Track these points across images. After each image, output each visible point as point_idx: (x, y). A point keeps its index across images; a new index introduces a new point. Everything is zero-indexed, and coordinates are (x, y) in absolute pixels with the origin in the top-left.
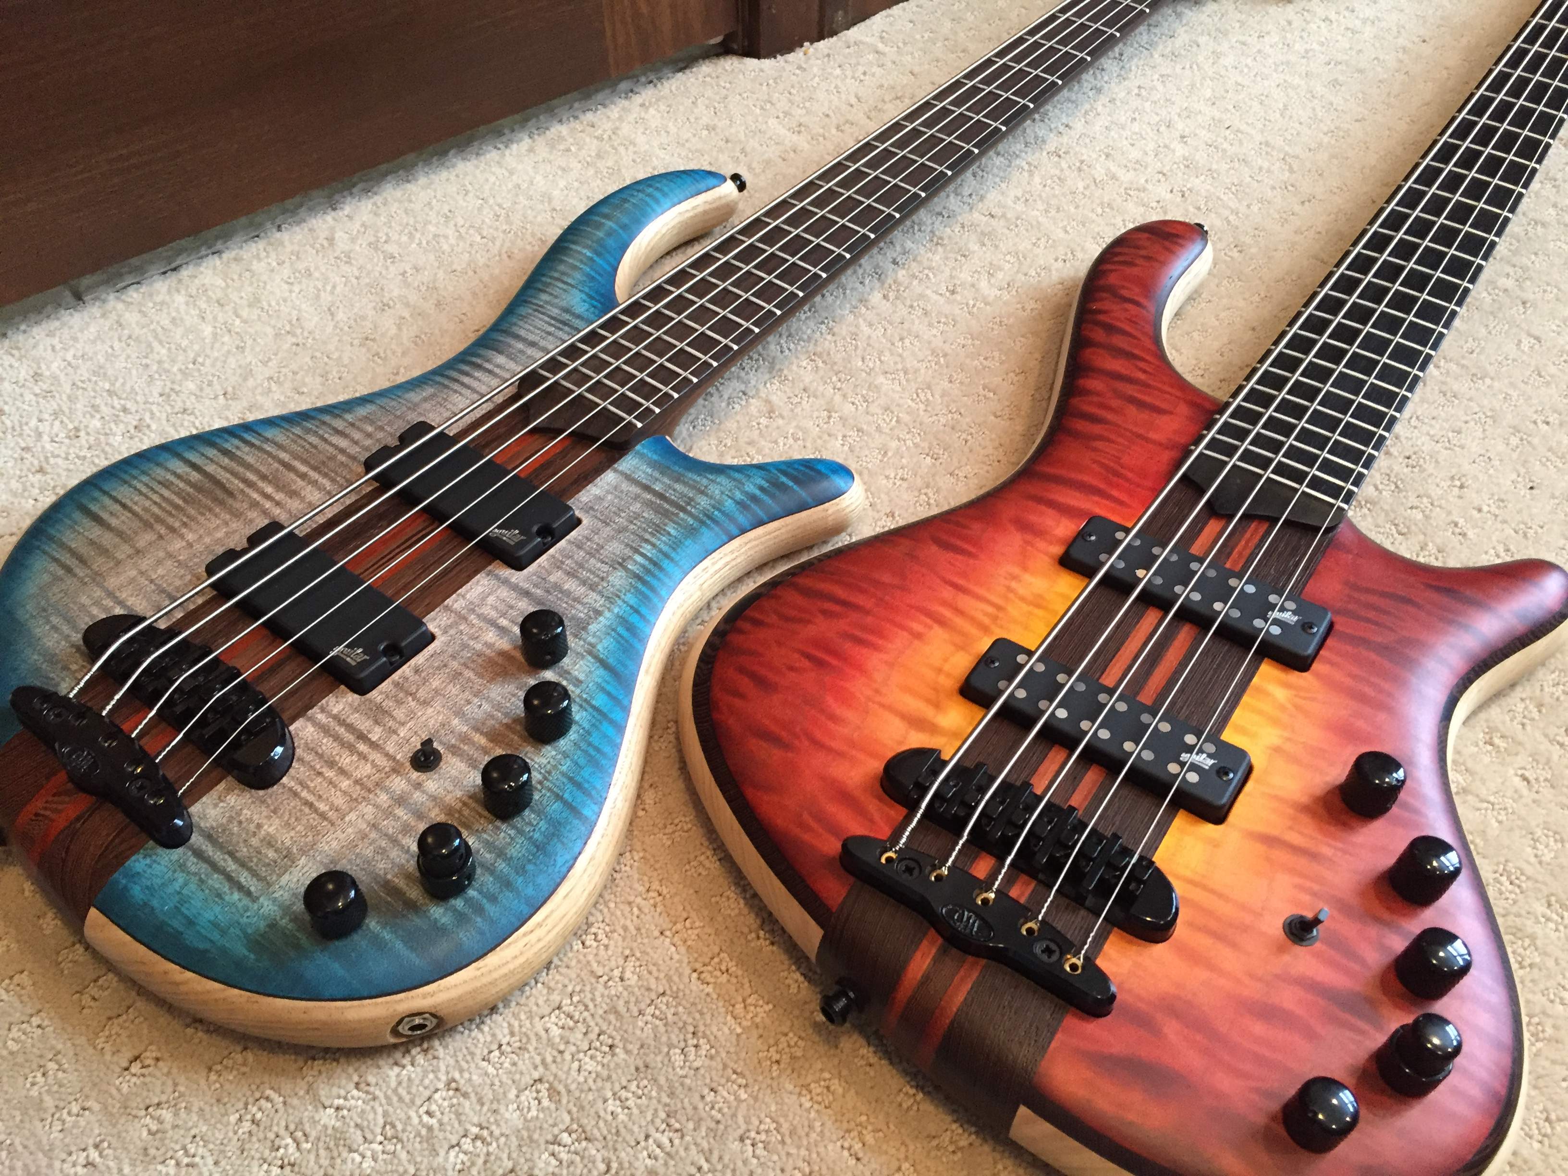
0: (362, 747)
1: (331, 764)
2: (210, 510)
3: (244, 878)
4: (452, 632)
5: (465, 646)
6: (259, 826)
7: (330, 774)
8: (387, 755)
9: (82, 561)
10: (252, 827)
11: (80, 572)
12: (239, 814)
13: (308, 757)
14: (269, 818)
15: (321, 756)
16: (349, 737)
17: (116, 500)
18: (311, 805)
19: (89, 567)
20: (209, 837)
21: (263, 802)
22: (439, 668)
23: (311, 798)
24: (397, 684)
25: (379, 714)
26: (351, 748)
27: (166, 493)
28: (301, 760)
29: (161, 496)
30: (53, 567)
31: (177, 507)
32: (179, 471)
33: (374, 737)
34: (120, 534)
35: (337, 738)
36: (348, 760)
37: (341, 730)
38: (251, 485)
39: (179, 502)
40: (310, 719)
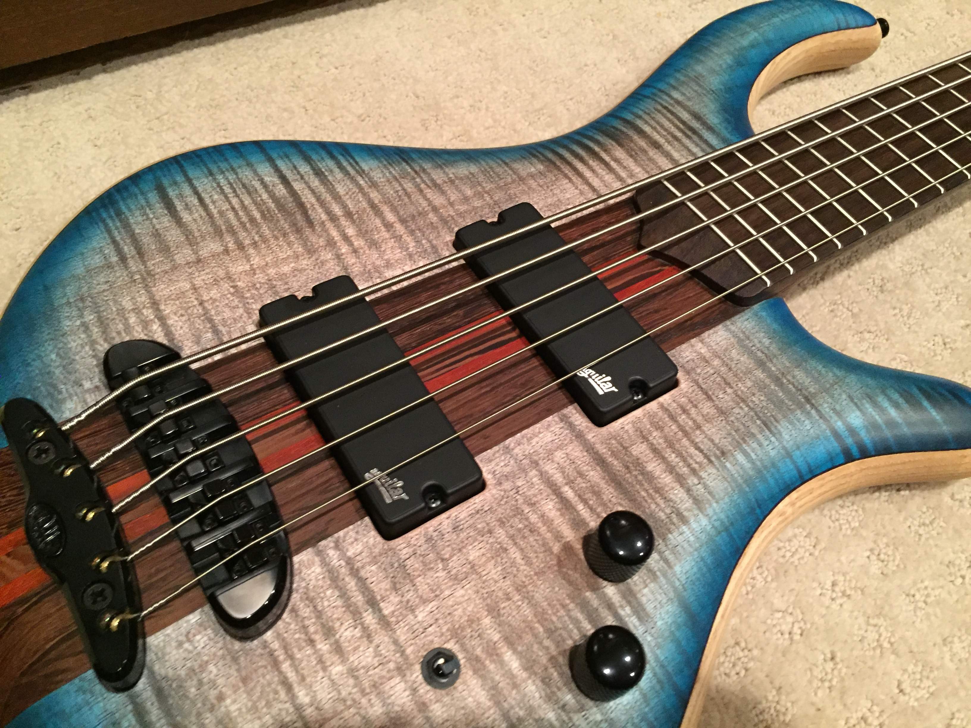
0: (369, 618)
1: (328, 631)
2: (285, 235)
4: (507, 485)
5: (518, 512)
6: (221, 698)
7: (323, 647)
8: (396, 642)
9: (140, 253)
10: (213, 694)
11: (134, 265)
12: (203, 666)
13: (305, 611)
14: (236, 689)
15: (319, 614)
16: (358, 599)
17: (196, 193)
18: (289, 687)
19: (144, 263)
21: (236, 660)
22: (481, 533)
23: (292, 676)
24: (429, 539)
25: (400, 575)
26: (356, 614)
27: (247, 201)
28: (294, 611)
29: (242, 202)
30: (109, 250)
31: (252, 220)
32: (267, 179)
33: (387, 609)
34: (188, 234)
35: (344, 595)
36: (348, 634)
37: (351, 584)
38: (333, 218)
39: (257, 215)
40: (319, 553)
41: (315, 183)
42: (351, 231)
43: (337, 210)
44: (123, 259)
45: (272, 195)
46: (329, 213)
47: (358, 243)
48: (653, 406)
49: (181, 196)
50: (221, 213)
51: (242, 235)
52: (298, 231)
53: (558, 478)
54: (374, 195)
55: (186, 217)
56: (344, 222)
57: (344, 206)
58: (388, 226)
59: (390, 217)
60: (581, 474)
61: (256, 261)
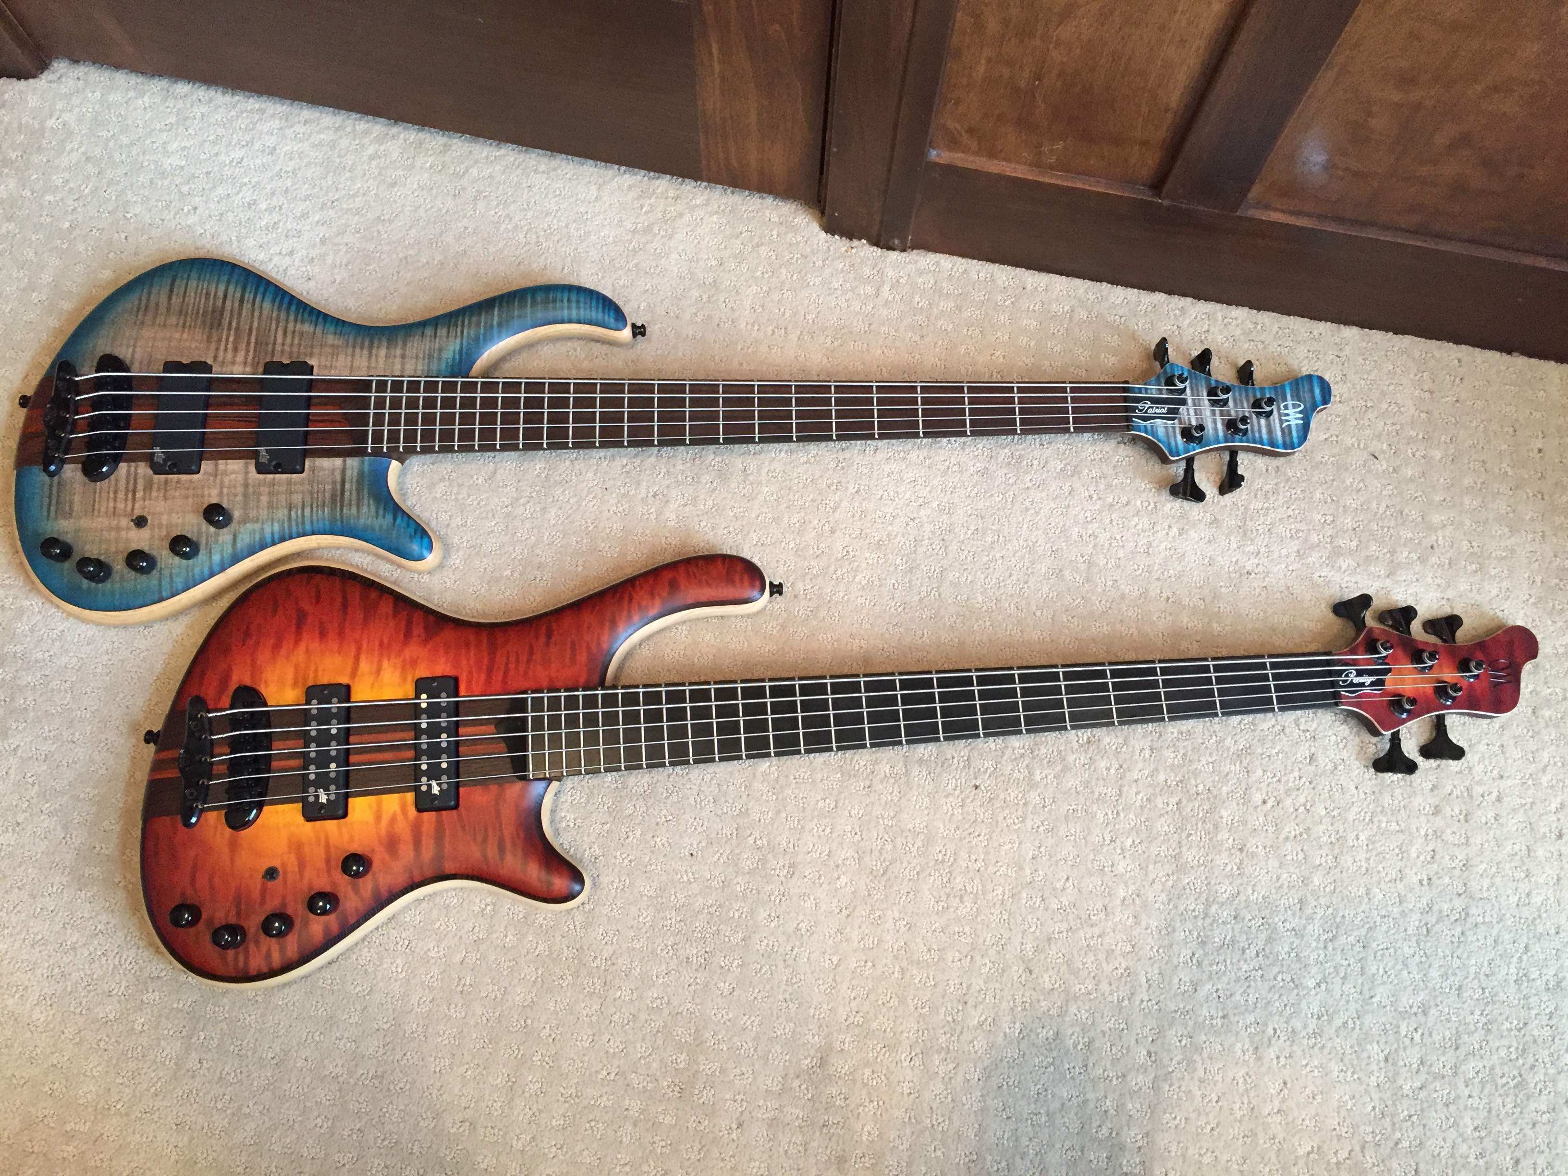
0: (130, 495)
1: (116, 492)
2: (205, 328)
3: (53, 508)
4: (206, 477)
5: (203, 488)
6: (75, 493)
7: (112, 495)
8: (133, 507)
9: (146, 309)
10: (73, 491)
11: (140, 315)
12: (74, 482)
13: (113, 482)
14: (80, 493)
15: (116, 485)
16: (131, 487)
17: (186, 286)
18: (94, 501)
19: (145, 316)
20: (59, 483)
21: (85, 484)
22: (185, 488)
23: (97, 499)
24: (166, 481)
25: (149, 486)
26: (127, 492)
27: (203, 301)
28: (110, 480)
29: (200, 301)
30: (136, 303)
31: (198, 314)
32: (219, 291)
33: (137, 495)
34: (169, 307)
35: (128, 483)
36: (121, 496)
37: (132, 482)
38: (229, 329)
39: (201, 312)
40: (129, 467)
41: (237, 304)
42: (231, 339)
43: (234, 325)
44: (139, 309)
45: (214, 304)
46: (230, 323)
47: (230, 346)
48: (285, 476)
49: (180, 287)
50: (188, 305)
51: (189, 319)
52: (211, 328)
53: (227, 483)
54: (256, 324)
55: (174, 298)
56: (232, 332)
57: (238, 323)
58: (249, 343)
59: (253, 340)
60: (235, 487)
61: (185, 336)
